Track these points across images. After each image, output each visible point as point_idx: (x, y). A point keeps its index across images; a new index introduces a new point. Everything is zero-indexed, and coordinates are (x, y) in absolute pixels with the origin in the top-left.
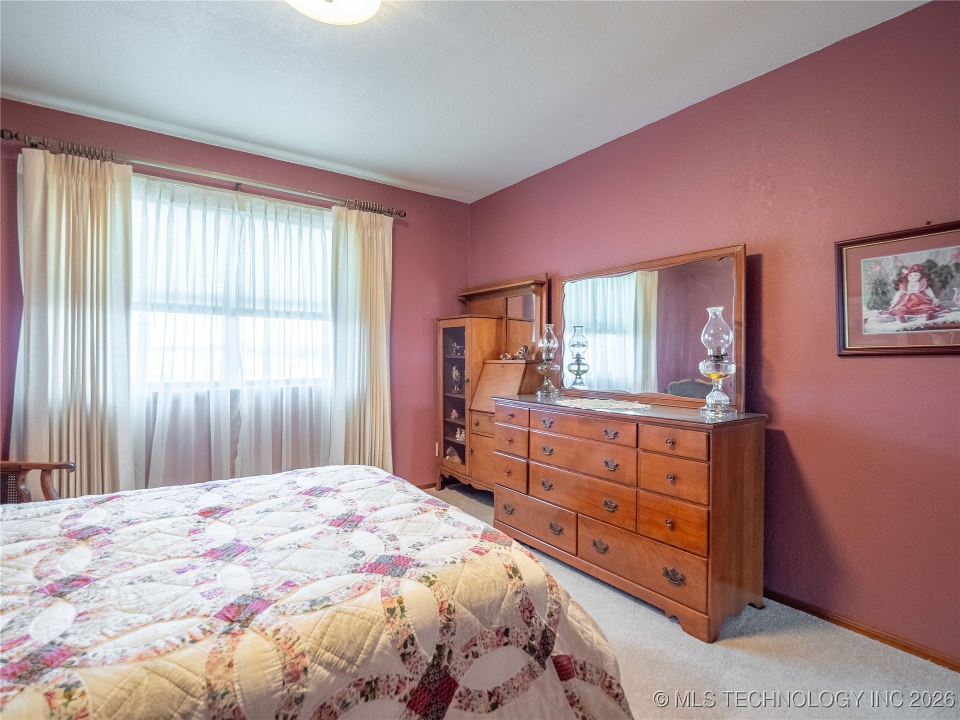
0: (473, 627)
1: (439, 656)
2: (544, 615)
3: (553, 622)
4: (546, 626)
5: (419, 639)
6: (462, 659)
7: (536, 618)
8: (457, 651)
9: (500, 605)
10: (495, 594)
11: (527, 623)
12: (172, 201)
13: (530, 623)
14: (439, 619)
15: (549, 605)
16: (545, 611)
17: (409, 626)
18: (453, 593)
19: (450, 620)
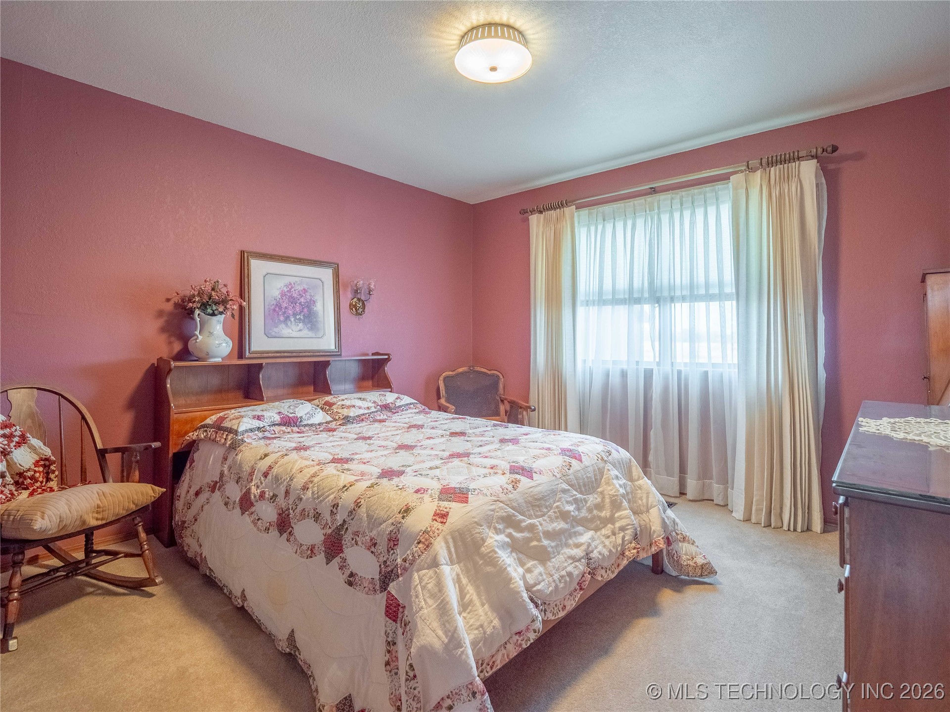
0: (362, 524)
1: (342, 525)
2: (402, 557)
3: (403, 567)
4: (397, 565)
5: (340, 509)
6: (350, 538)
7: (394, 553)
8: (350, 531)
9: (381, 524)
10: (382, 514)
11: (388, 550)
12: (604, 220)
13: (390, 552)
14: (352, 505)
15: (409, 552)
16: (404, 555)
17: (341, 498)
18: (369, 498)
19: (354, 510)
